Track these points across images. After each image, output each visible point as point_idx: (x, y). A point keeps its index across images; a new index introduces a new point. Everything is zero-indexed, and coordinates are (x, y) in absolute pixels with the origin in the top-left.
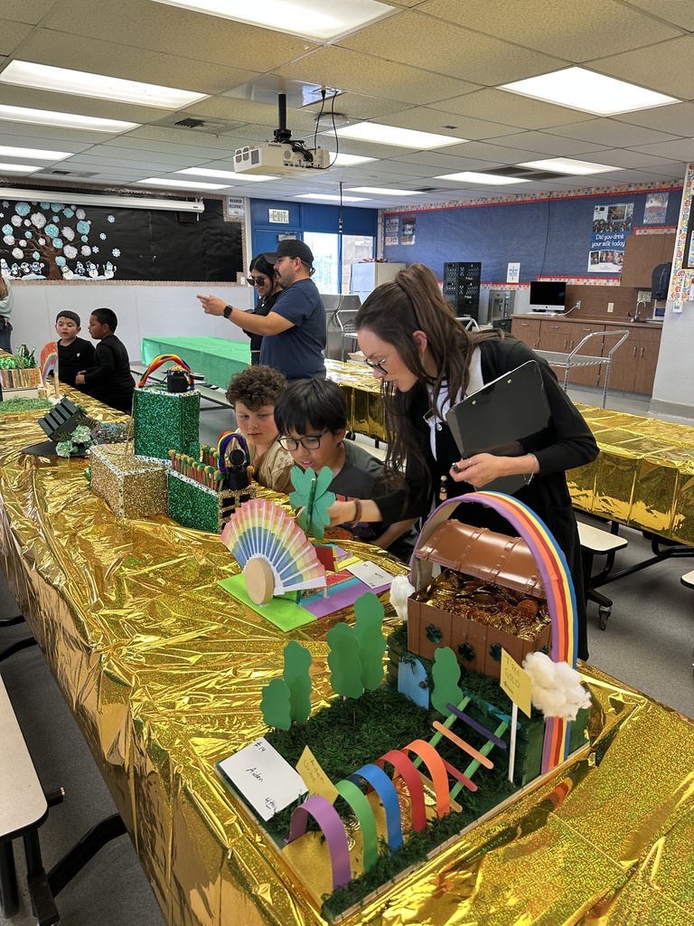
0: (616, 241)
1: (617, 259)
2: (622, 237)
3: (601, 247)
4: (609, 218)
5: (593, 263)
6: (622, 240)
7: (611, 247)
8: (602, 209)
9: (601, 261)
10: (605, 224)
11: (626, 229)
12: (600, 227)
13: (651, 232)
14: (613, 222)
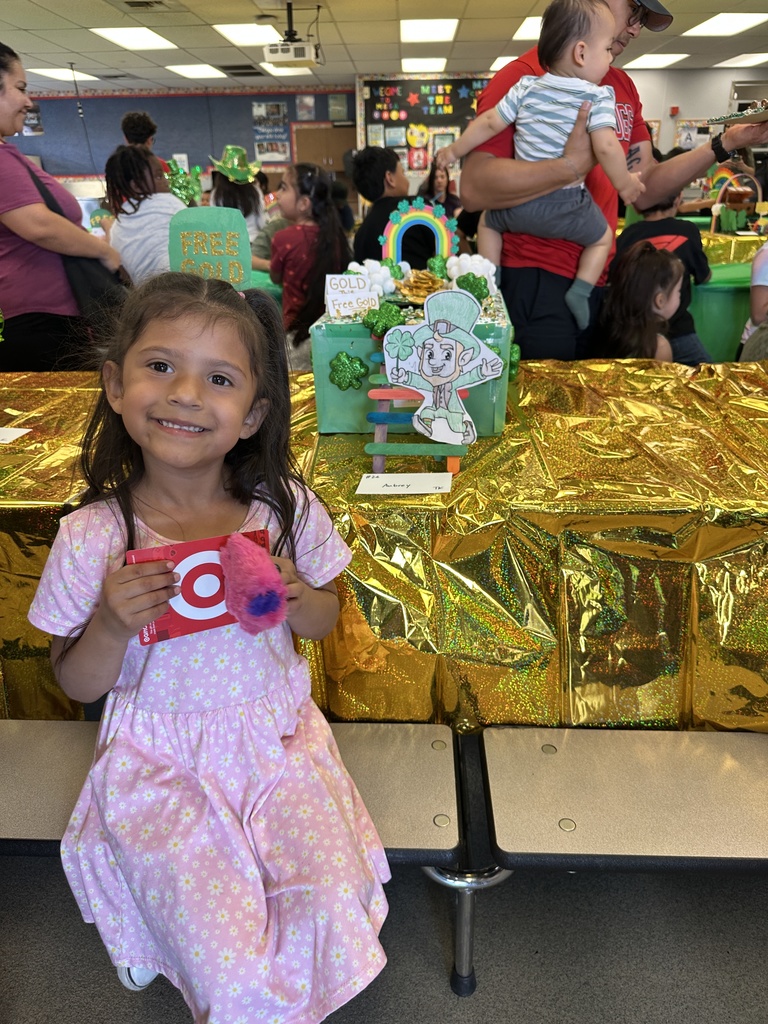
0: (278, 133)
1: (281, 149)
2: (281, 130)
3: (265, 139)
4: (267, 114)
5: (260, 153)
6: (282, 134)
7: (274, 139)
8: (259, 106)
9: (268, 150)
10: (264, 119)
11: (285, 124)
12: (261, 121)
13: (305, 126)
14: (272, 117)
